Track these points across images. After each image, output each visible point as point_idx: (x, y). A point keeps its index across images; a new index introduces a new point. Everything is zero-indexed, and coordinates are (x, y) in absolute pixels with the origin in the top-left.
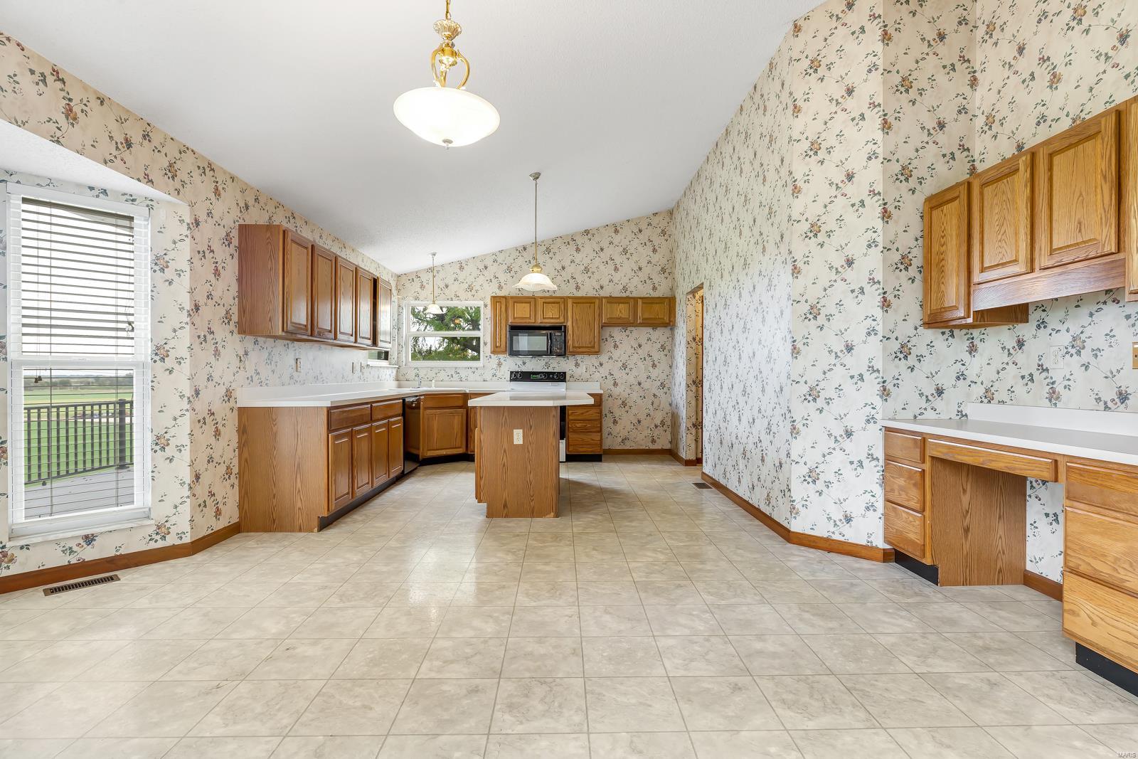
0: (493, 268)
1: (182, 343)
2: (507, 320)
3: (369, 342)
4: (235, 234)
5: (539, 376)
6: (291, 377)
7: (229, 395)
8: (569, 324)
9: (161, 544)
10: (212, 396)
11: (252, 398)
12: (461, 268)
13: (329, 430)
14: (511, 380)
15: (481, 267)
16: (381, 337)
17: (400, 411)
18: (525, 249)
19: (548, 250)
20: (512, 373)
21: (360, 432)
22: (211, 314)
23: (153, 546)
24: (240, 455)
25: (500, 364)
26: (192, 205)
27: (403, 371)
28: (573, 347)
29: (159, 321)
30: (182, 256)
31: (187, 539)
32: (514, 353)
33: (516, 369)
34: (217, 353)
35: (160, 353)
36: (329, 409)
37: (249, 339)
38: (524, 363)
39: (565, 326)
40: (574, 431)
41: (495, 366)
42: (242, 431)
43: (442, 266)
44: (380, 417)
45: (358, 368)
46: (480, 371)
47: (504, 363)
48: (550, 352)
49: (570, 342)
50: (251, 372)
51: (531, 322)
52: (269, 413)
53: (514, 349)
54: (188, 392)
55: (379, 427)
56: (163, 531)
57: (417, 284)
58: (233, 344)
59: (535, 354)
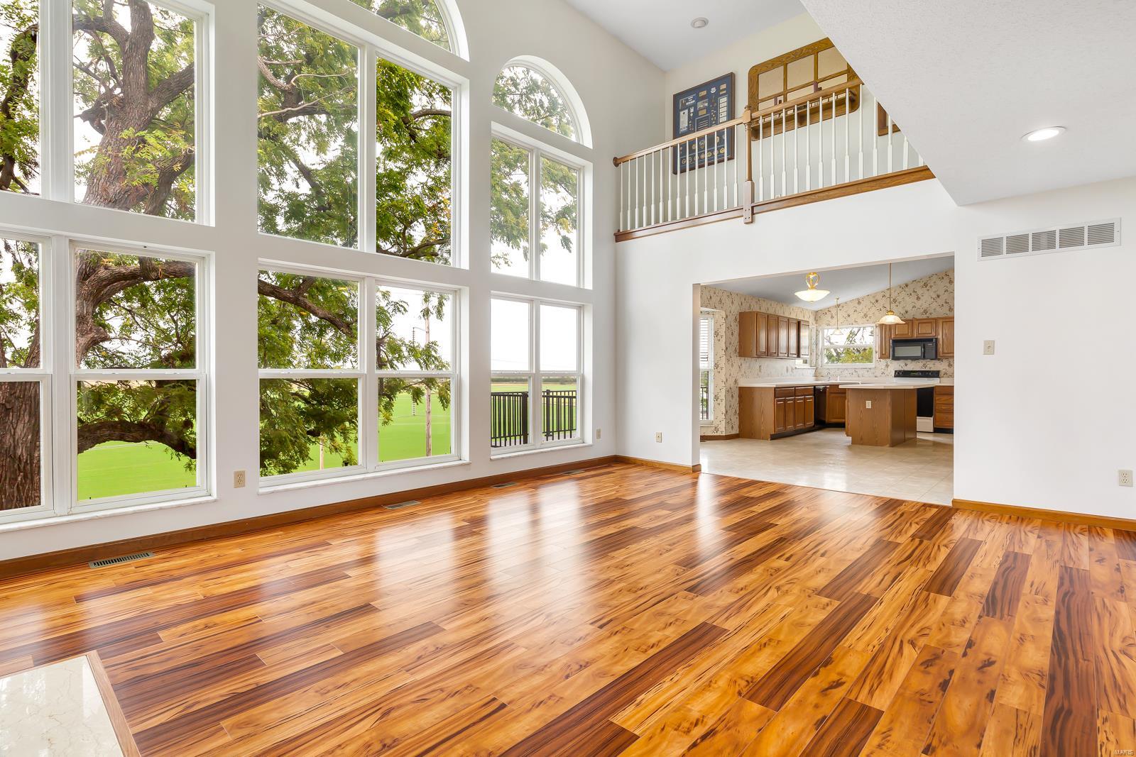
0: (882, 302)
1: (723, 363)
2: (890, 337)
3: (795, 356)
4: (738, 317)
5: (916, 374)
6: (758, 375)
7: (736, 381)
8: (940, 337)
9: (716, 434)
10: (731, 382)
11: (744, 383)
12: (859, 303)
13: (775, 397)
14: (895, 377)
15: (874, 301)
16: (802, 351)
17: (813, 392)
18: (907, 286)
19: (926, 285)
20: (896, 371)
21: (789, 400)
22: (731, 349)
23: (714, 434)
24: (740, 406)
25: (887, 366)
26: (725, 311)
27: (819, 371)
28: (943, 353)
29: (716, 355)
30: (722, 331)
31: (724, 434)
32: (895, 358)
33: (900, 369)
34: (732, 365)
35: (716, 366)
36: (775, 388)
37: (743, 358)
38: (906, 365)
39: (936, 339)
40: (941, 412)
41: (883, 367)
42: (740, 396)
43: (846, 303)
44: (799, 394)
45: (790, 370)
46: (872, 371)
47: (890, 365)
48: (924, 357)
49: (941, 350)
50: (743, 372)
51: (909, 337)
52: (751, 389)
53: (896, 355)
54: (725, 380)
55: (800, 399)
56: (716, 429)
57: (829, 316)
58: (737, 361)
59: (914, 359)
